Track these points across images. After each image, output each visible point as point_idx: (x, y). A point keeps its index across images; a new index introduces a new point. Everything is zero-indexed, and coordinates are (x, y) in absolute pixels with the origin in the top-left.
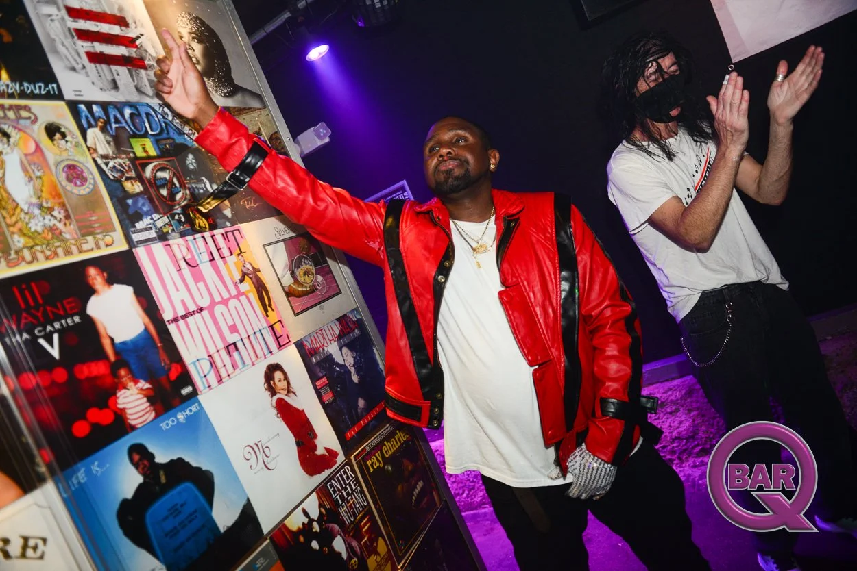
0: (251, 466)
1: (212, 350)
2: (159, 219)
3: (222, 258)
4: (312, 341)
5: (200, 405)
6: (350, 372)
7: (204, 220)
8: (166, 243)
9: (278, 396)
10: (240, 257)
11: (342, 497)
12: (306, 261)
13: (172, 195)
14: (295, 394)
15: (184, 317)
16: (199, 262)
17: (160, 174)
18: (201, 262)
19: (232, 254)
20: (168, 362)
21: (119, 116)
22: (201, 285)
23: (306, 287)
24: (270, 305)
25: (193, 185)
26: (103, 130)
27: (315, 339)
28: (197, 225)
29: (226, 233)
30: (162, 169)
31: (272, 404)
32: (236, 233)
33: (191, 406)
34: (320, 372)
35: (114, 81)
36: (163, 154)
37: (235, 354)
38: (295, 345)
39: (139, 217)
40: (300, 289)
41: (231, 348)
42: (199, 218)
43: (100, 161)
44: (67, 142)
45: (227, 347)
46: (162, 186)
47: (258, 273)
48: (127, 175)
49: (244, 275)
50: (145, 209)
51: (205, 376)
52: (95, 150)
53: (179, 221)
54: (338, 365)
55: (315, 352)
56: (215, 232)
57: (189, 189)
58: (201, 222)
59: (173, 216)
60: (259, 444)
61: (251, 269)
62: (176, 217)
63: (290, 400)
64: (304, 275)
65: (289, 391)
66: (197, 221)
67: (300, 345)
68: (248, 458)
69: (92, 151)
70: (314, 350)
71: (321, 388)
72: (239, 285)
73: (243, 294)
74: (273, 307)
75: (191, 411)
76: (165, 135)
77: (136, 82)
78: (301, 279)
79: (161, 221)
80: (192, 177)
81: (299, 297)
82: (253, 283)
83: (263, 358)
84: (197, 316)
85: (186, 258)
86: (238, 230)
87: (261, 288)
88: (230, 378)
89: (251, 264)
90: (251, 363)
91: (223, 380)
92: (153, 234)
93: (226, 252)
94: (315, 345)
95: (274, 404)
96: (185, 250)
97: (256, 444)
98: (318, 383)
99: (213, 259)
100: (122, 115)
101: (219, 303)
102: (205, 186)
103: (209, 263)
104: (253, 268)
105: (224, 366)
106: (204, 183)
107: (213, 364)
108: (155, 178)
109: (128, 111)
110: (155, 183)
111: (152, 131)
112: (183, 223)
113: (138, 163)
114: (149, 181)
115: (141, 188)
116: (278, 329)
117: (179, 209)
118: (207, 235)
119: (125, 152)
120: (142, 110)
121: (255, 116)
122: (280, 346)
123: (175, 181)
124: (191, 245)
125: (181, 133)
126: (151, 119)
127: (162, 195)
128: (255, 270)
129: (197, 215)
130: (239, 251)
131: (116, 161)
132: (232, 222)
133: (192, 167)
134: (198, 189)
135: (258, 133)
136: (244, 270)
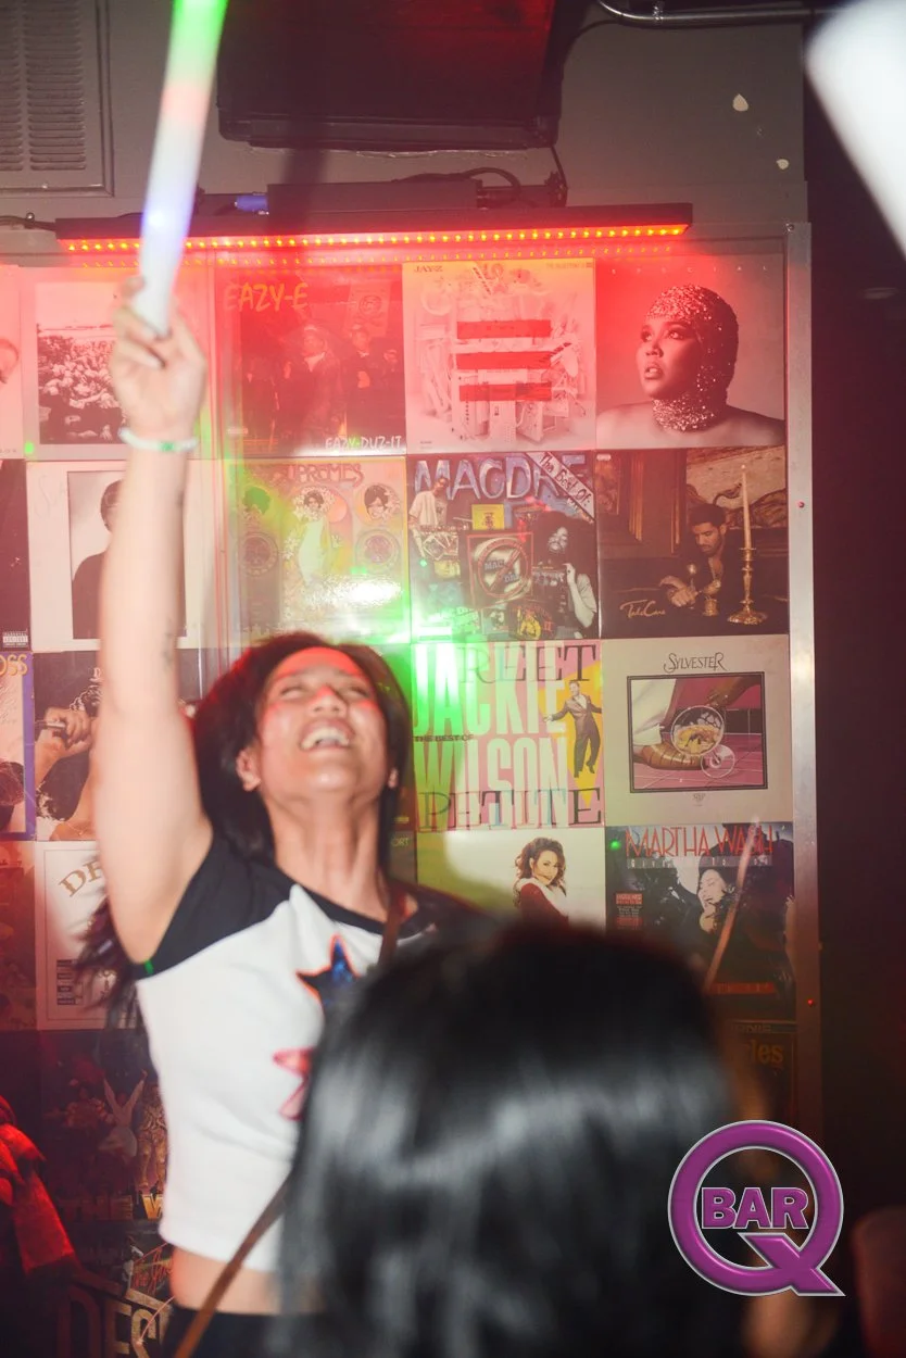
1: (460, 787)
2: (465, 614)
3: (538, 680)
5: (415, 841)
6: (701, 911)
7: (537, 623)
8: (462, 645)
9: (532, 881)
10: (573, 685)
12: (710, 718)
13: (500, 586)
14: (564, 891)
15: (440, 739)
16: (497, 677)
18: (501, 679)
19: (560, 678)
21: (470, 474)
22: (486, 708)
23: (683, 757)
24: (591, 763)
25: (545, 574)
26: (440, 494)
27: (655, 837)
28: (522, 629)
29: (566, 648)
30: (504, 548)
31: (515, 885)
32: (587, 652)
34: (634, 884)
35: (486, 425)
36: (516, 526)
37: (492, 807)
38: (606, 831)
39: (437, 607)
40: (667, 757)
41: (487, 796)
42: (529, 620)
43: (416, 533)
44: (385, 508)
46: (492, 571)
47: (595, 715)
48: (446, 554)
49: (565, 711)
50: (451, 599)
51: (434, 814)
52: (417, 520)
53: (495, 620)
54: (680, 889)
55: (641, 853)
56: (547, 643)
57: (535, 578)
58: (529, 625)
59: (488, 613)
61: (585, 706)
62: (493, 615)
65: (556, 883)
66: (523, 625)
67: (615, 835)
69: (412, 521)
70: (643, 850)
71: (623, 905)
72: (548, 722)
73: (550, 735)
74: (595, 767)
76: (532, 500)
77: (521, 422)
78: (680, 743)
79: (466, 617)
80: (549, 562)
81: (657, 768)
82: (577, 725)
83: (536, 827)
84: (461, 743)
85: (480, 670)
86: (594, 647)
87: (587, 735)
88: (468, 830)
89: (588, 700)
90: (511, 825)
91: (458, 828)
92: (449, 630)
93: (550, 673)
94: (649, 845)
95: (519, 888)
96: (483, 660)
98: (621, 897)
99: (524, 679)
100: (476, 473)
101: (500, 736)
102: (565, 578)
103: (513, 684)
104: (590, 705)
105: (468, 813)
106: (565, 573)
107: (452, 804)
108: (486, 559)
109: (487, 466)
110: (483, 566)
111: (512, 493)
112: (501, 624)
113: (470, 539)
114: (475, 564)
115: (459, 572)
116: (587, 799)
117: (501, 605)
118: (531, 646)
119: (457, 523)
120: (511, 463)
121: (743, 461)
122: (576, 822)
123: (517, 566)
124: (497, 652)
125: (562, 495)
126: (520, 474)
127: (486, 584)
128: (592, 708)
129: (529, 616)
130: (575, 676)
131: (439, 534)
132: (590, 632)
133: (555, 547)
134: (549, 579)
135: (732, 494)
136: (571, 704)
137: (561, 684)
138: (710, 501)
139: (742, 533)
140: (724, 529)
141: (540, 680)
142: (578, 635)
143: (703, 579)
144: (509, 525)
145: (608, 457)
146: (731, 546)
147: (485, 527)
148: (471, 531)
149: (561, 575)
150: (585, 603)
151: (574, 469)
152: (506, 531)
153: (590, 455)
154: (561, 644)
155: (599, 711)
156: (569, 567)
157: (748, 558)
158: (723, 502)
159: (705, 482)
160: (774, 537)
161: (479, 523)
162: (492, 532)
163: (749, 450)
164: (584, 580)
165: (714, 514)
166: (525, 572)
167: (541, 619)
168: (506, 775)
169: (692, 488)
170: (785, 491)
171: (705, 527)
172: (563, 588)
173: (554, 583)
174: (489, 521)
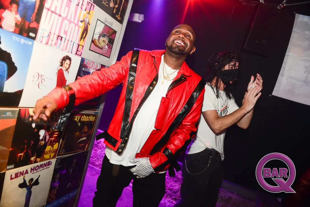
0: (33, 80)
1: (53, 32)
3: (81, 8)
4: (88, 63)
5: (33, 44)
9: (62, 68)
10: (87, 14)
12: (107, 38)
15: (52, 12)
18: (73, 2)
19: (85, 10)
20: (34, 19)
22: (67, 9)
23: (100, 45)
24: (84, 38)
27: (89, 63)
29: (89, 3)
31: (58, 68)
32: (92, 7)
33: (29, 41)
34: (82, 74)
38: (81, 59)
40: (98, 44)
45: (58, 36)
51: (43, 37)
55: (86, 67)
60: (42, 76)
64: (103, 41)
65: (68, 70)
67: (83, 60)
68: (35, 77)
70: (86, 66)
73: (79, 26)
75: (28, 42)
78: (101, 41)
81: (95, 45)
82: (85, 26)
83: (68, 51)
86: (94, 6)
87: (86, 30)
88: (51, 46)
89: (89, 20)
90: (62, 49)
91: (48, 45)
93: (84, 8)
94: (88, 65)
95: (59, 69)
97: (41, 75)
99: (78, 5)
101: (68, 20)
103: (75, 5)
104: (89, 22)
105: (52, 41)
107: (49, 36)
116: (80, 48)
122: (76, 54)
130: (88, 12)
143: (116, 3)
155: (90, 25)
157: (123, 3)
168: (66, 33)
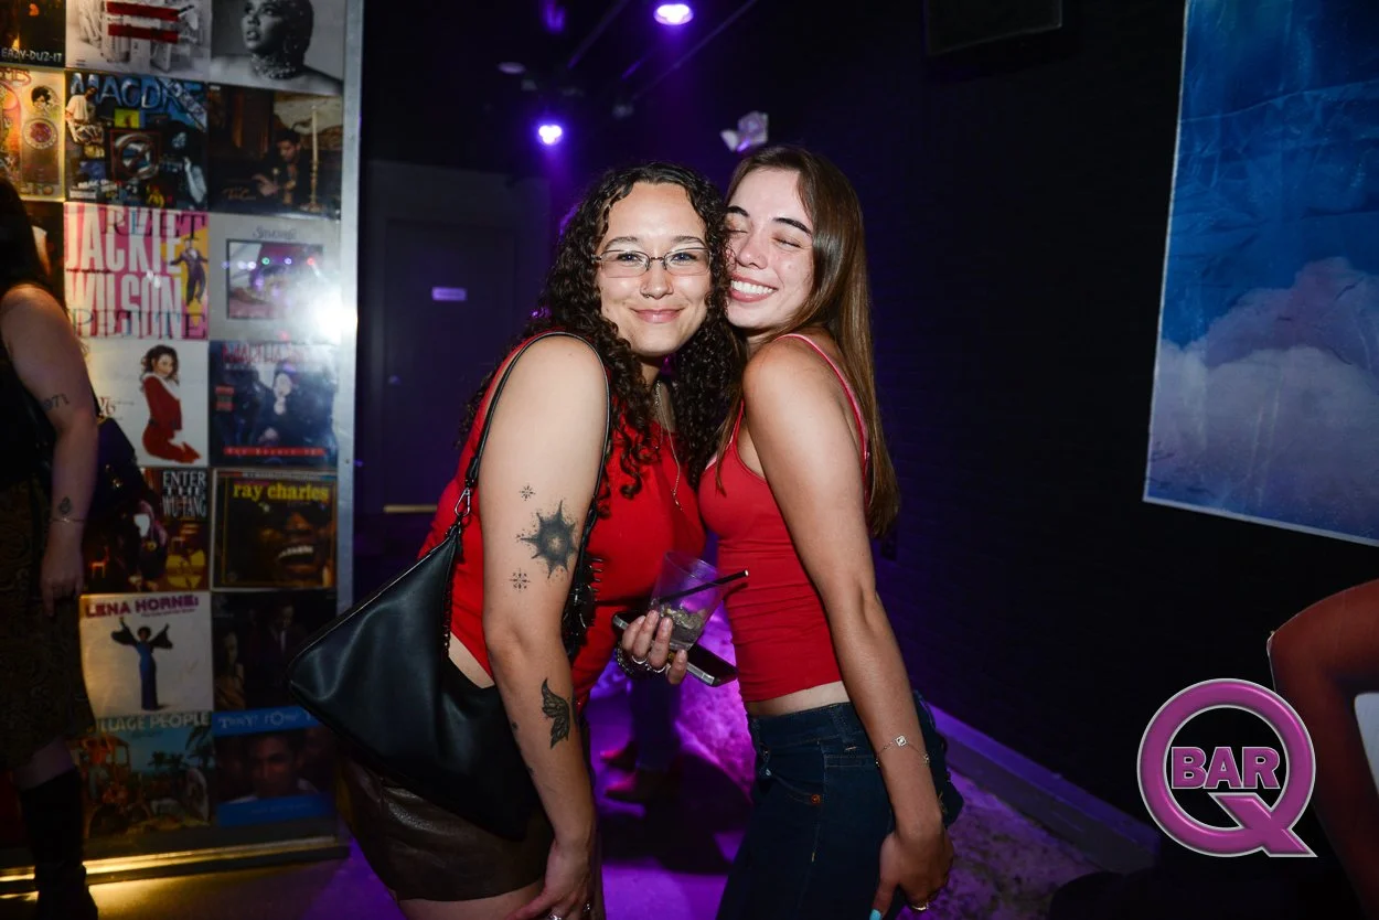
1: (100, 307)
4: (238, 350)
6: (275, 400)
7: (161, 196)
8: (103, 206)
9: (154, 374)
10: (187, 242)
11: (175, 492)
12: (284, 272)
13: (135, 168)
14: (178, 383)
15: (86, 272)
16: (131, 232)
17: (133, 146)
18: (133, 233)
21: (114, 87)
22: (121, 253)
23: (264, 297)
24: (199, 296)
25: (169, 163)
26: (89, 99)
27: (244, 350)
28: (150, 199)
29: (183, 216)
30: (137, 141)
31: (140, 377)
32: (198, 220)
34: (228, 380)
35: (128, 54)
36: (148, 126)
37: (125, 322)
38: (210, 344)
39: (86, 178)
40: (254, 296)
41: (120, 313)
42: (156, 194)
44: (48, 104)
45: (119, 313)
46: (128, 157)
47: (202, 263)
49: (181, 259)
50: (96, 173)
52: (72, 114)
53: (130, 192)
54: (261, 385)
55: (235, 360)
56: (169, 211)
57: (161, 165)
58: (156, 197)
59: (124, 187)
60: (106, 401)
61: (195, 257)
62: (129, 187)
63: (169, 386)
64: (273, 285)
65: (172, 376)
66: (151, 197)
69: (67, 114)
70: (236, 358)
71: (220, 394)
72: (169, 265)
73: (170, 275)
74: (202, 299)
76: (161, 110)
77: (154, 55)
78: (264, 288)
79: (107, 186)
80: (172, 155)
81: (246, 302)
82: (189, 270)
84: (101, 276)
85: (118, 226)
86: (203, 218)
87: (196, 277)
88: (106, 336)
89: (198, 253)
90: (138, 335)
91: (99, 335)
92: (93, 196)
93: (171, 232)
94: (240, 354)
95: (144, 379)
96: (120, 218)
98: (219, 389)
99: (151, 234)
100: (119, 86)
101: (133, 273)
102: (184, 167)
103: (143, 236)
104: (199, 256)
105: (106, 326)
106: (184, 164)
107: (94, 318)
108: (124, 147)
109: (127, 83)
110: (123, 152)
111: (147, 103)
112: (133, 194)
113: (112, 133)
114: (116, 150)
115: (103, 155)
116: (195, 321)
117: (135, 181)
118: (156, 212)
119: (103, 121)
120: (146, 83)
121: (314, 104)
122: (187, 336)
123: (148, 156)
124: (131, 215)
125: (183, 110)
126: (152, 93)
127: (124, 166)
128: (200, 259)
129: (156, 191)
130: (188, 235)
131: (88, 127)
132: (199, 207)
133: (177, 145)
134: (172, 167)
135: (306, 124)
136: (185, 255)
137: (178, 241)
138: (291, 127)
139: (311, 151)
140: (299, 147)
141: (163, 236)
142: (191, 208)
143: (283, 179)
144: (143, 126)
145: (218, 88)
146: (303, 158)
147: (124, 125)
148: (113, 126)
149: (180, 165)
150: (197, 186)
151: (193, 93)
152: (140, 130)
153: (205, 86)
154: (179, 212)
155: (206, 261)
156: (187, 160)
157: (315, 168)
158: (299, 129)
159: (287, 114)
160: (332, 157)
161: (120, 122)
162: (129, 129)
163: (319, 97)
164: (198, 170)
165: (293, 136)
166: (154, 160)
167: (163, 193)
168: (136, 300)
169: (277, 117)
170: (341, 127)
171: (286, 144)
172: (182, 174)
173: (175, 170)
174: (127, 121)
